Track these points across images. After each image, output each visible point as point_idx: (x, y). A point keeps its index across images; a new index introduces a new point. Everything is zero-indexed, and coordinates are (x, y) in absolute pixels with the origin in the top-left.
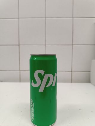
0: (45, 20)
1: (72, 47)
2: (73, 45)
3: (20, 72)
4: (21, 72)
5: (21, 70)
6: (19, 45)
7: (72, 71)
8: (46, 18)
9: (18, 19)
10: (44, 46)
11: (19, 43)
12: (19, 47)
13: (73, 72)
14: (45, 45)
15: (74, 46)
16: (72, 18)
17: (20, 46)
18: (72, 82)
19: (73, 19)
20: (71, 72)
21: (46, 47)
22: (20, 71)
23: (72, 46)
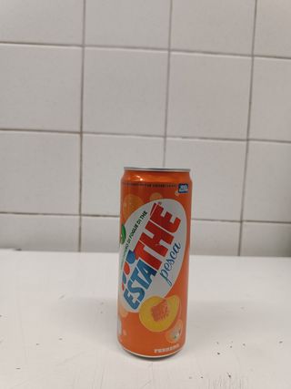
0: (169, 55)
1: (247, 145)
2: (248, 140)
3: (80, 220)
4: (83, 218)
5: (83, 212)
6: (81, 133)
7: (241, 222)
8: (169, 50)
9: (80, 49)
10: (162, 139)
11: (81, 127)
12: (81, 137)
13: (244, 223)
14: (165, 137)
15: (251, 142)
16: (250, 58)
17: (84, 135)
18: (239, 255)
19: (253, 61)
20: (239, 224)
21: (165, 141)
22: (80, 215)
23: (245, 143)
